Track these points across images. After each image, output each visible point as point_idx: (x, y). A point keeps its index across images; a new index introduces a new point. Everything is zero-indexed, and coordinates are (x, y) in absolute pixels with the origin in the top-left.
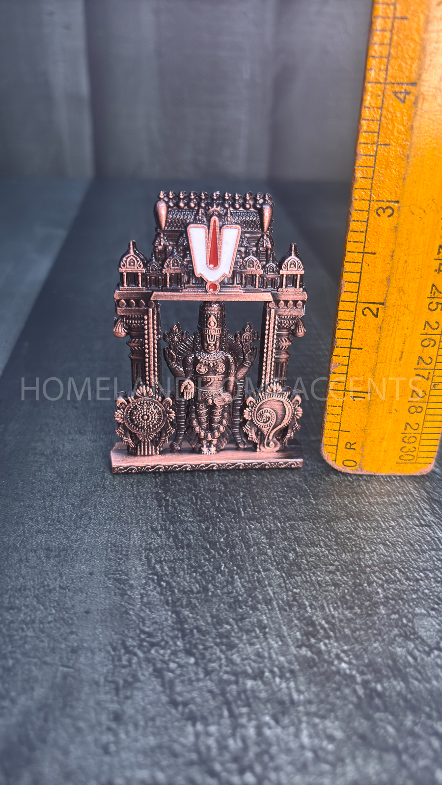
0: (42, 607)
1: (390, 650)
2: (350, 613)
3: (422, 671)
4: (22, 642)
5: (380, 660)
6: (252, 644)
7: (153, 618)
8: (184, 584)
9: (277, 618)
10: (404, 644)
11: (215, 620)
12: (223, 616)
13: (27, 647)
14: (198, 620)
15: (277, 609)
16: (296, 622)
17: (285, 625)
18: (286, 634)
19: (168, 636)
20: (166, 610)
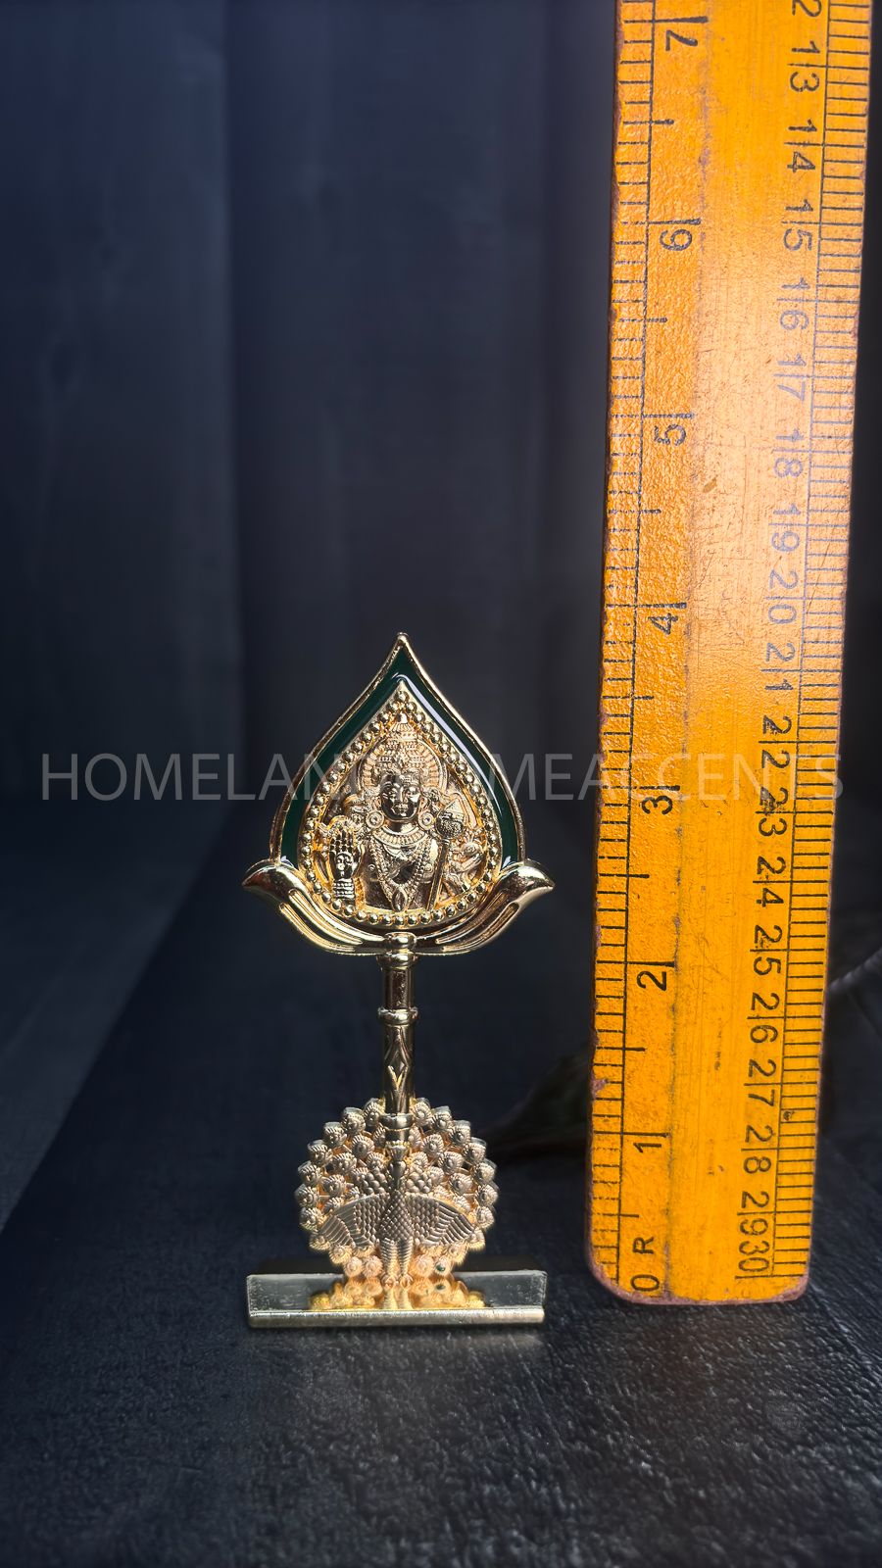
0: (152, 1391)
1: (722, 1445)
2: (657, 1396)
3: (775, 1472)
4: (122, 1435)
5: (705, 1458)
6: (491, 1437)
7: (333, 1404)
8: (385, 1359)
9: (538, 1402)
10: (746, 1437)
11: (434, 1405)
12: (447, 1400)
13: (127, 1440)
14: (407, 1405)
15: (537, 1390)
16: (567, 1407)
17: (548, 1412)
18: (550, 1423)
19: (354, 1425)
20: (353, 1393)
